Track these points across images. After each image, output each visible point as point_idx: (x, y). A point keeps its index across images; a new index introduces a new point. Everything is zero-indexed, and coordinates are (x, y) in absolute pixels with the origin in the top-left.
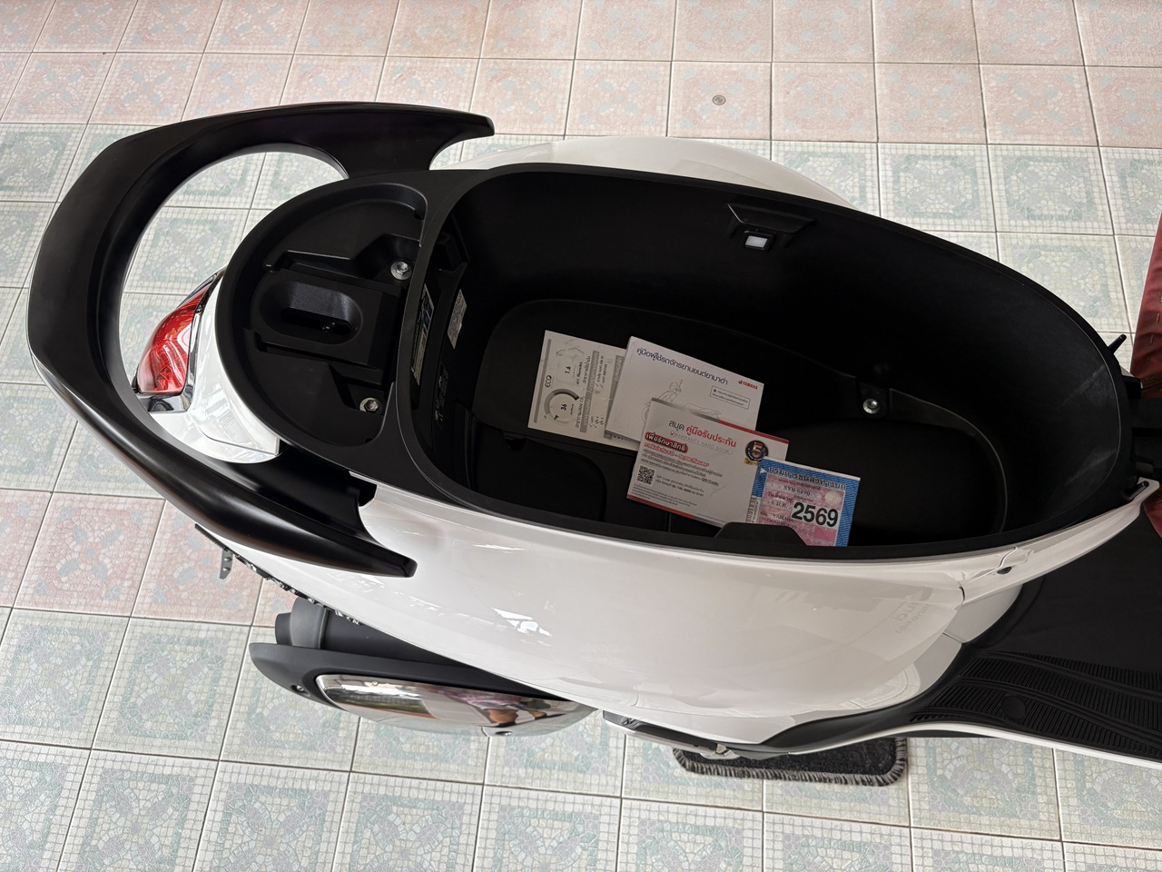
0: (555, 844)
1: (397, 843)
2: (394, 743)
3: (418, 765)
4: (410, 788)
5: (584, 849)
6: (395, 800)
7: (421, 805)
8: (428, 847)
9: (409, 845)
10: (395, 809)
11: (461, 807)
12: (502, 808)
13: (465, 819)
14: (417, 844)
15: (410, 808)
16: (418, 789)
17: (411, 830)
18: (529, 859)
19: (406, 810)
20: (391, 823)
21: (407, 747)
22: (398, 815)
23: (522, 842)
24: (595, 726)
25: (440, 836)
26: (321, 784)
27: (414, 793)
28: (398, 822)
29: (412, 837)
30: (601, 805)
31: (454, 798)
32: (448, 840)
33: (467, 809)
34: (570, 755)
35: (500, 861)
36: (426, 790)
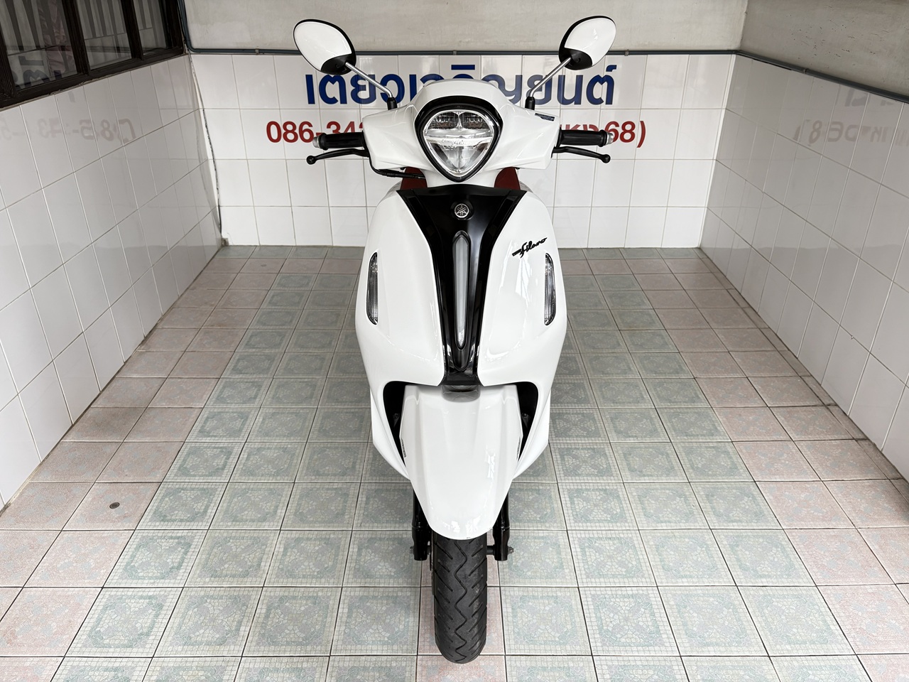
0: (597, 554)
1: (622, 624)
2: (568, 634)
3: (578, 620)
4: (591, 621)
5: (595, 542)
6: (600, 628)
7: (598, 614)
8: (619, 609)
9: (621, 617)
10: (605, 628)
11: (594, 595)
12: (588, 577)
13: (599, 593)
14: (620, 614)
15: (602, 620)
16: (590, 617)
17: (613, 618)
18: (608, 563)
19: (604, 622)
20: (613, 629)
21: (569, 627)
22: (608, 626)
23: (601, 567)
24: (535, 542)
25: (612, 603)
26: (604, 671)
27: (593, 619)
28: (611, 625)
29: (616, 617)
30: (573, 537)
31: (590, 599)
32: (612, 600)
33: (593, 593)
34: (552, 551)
35: (613, 575)
36: (590, 613)
